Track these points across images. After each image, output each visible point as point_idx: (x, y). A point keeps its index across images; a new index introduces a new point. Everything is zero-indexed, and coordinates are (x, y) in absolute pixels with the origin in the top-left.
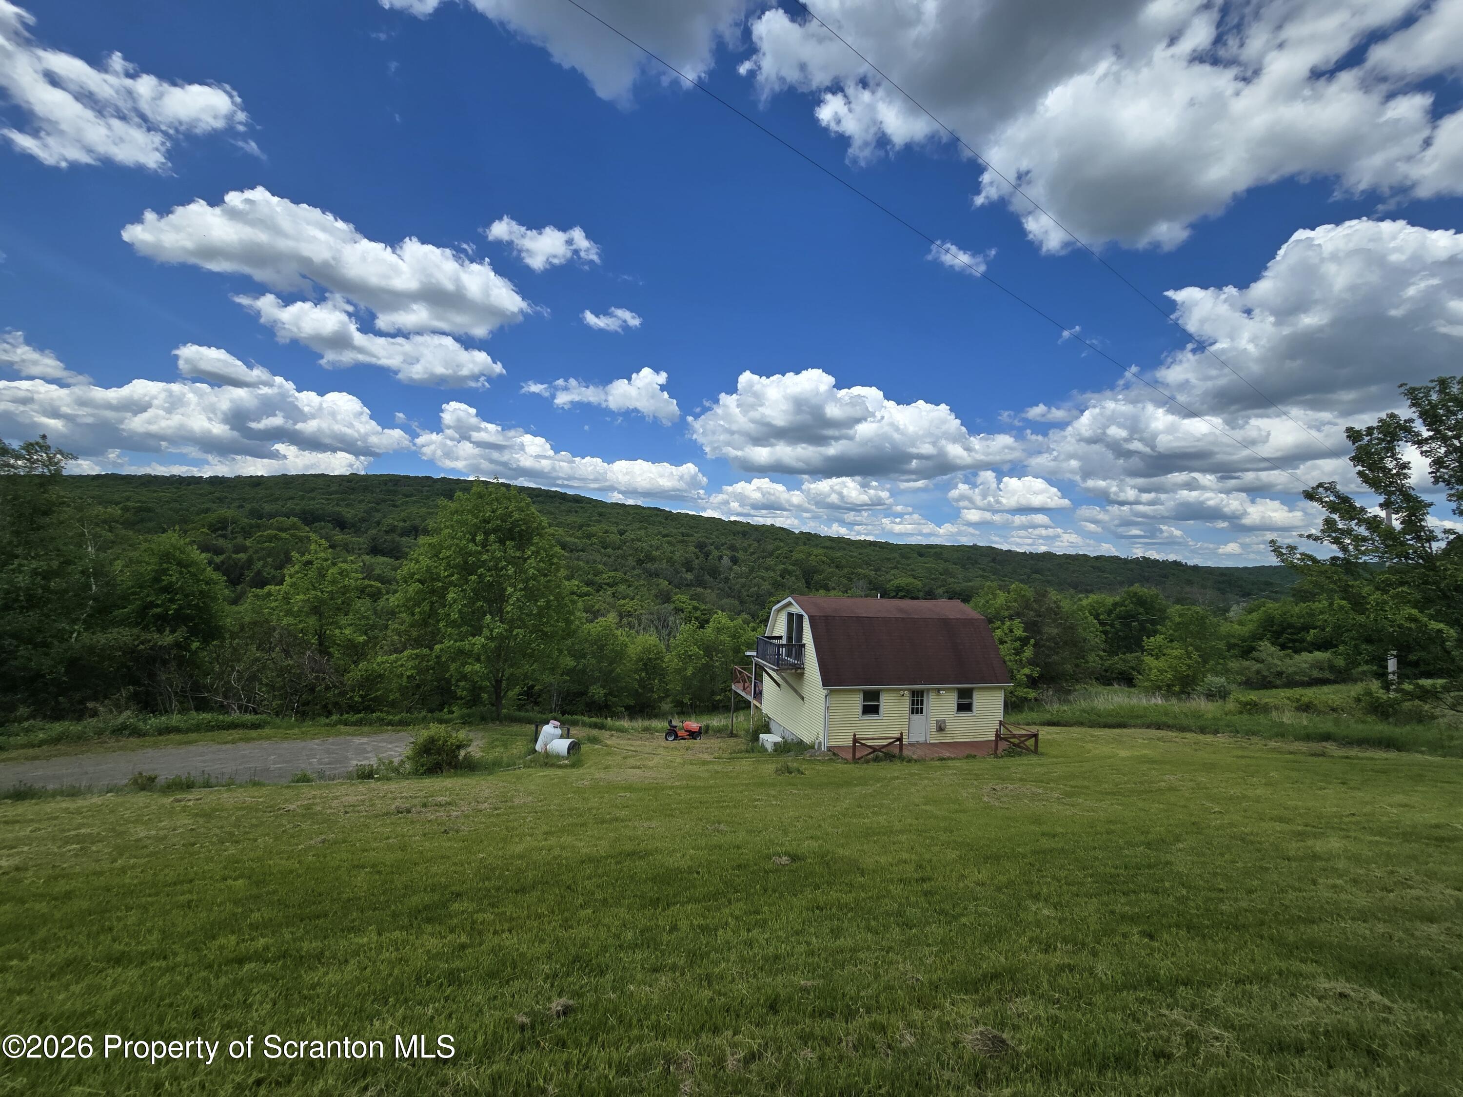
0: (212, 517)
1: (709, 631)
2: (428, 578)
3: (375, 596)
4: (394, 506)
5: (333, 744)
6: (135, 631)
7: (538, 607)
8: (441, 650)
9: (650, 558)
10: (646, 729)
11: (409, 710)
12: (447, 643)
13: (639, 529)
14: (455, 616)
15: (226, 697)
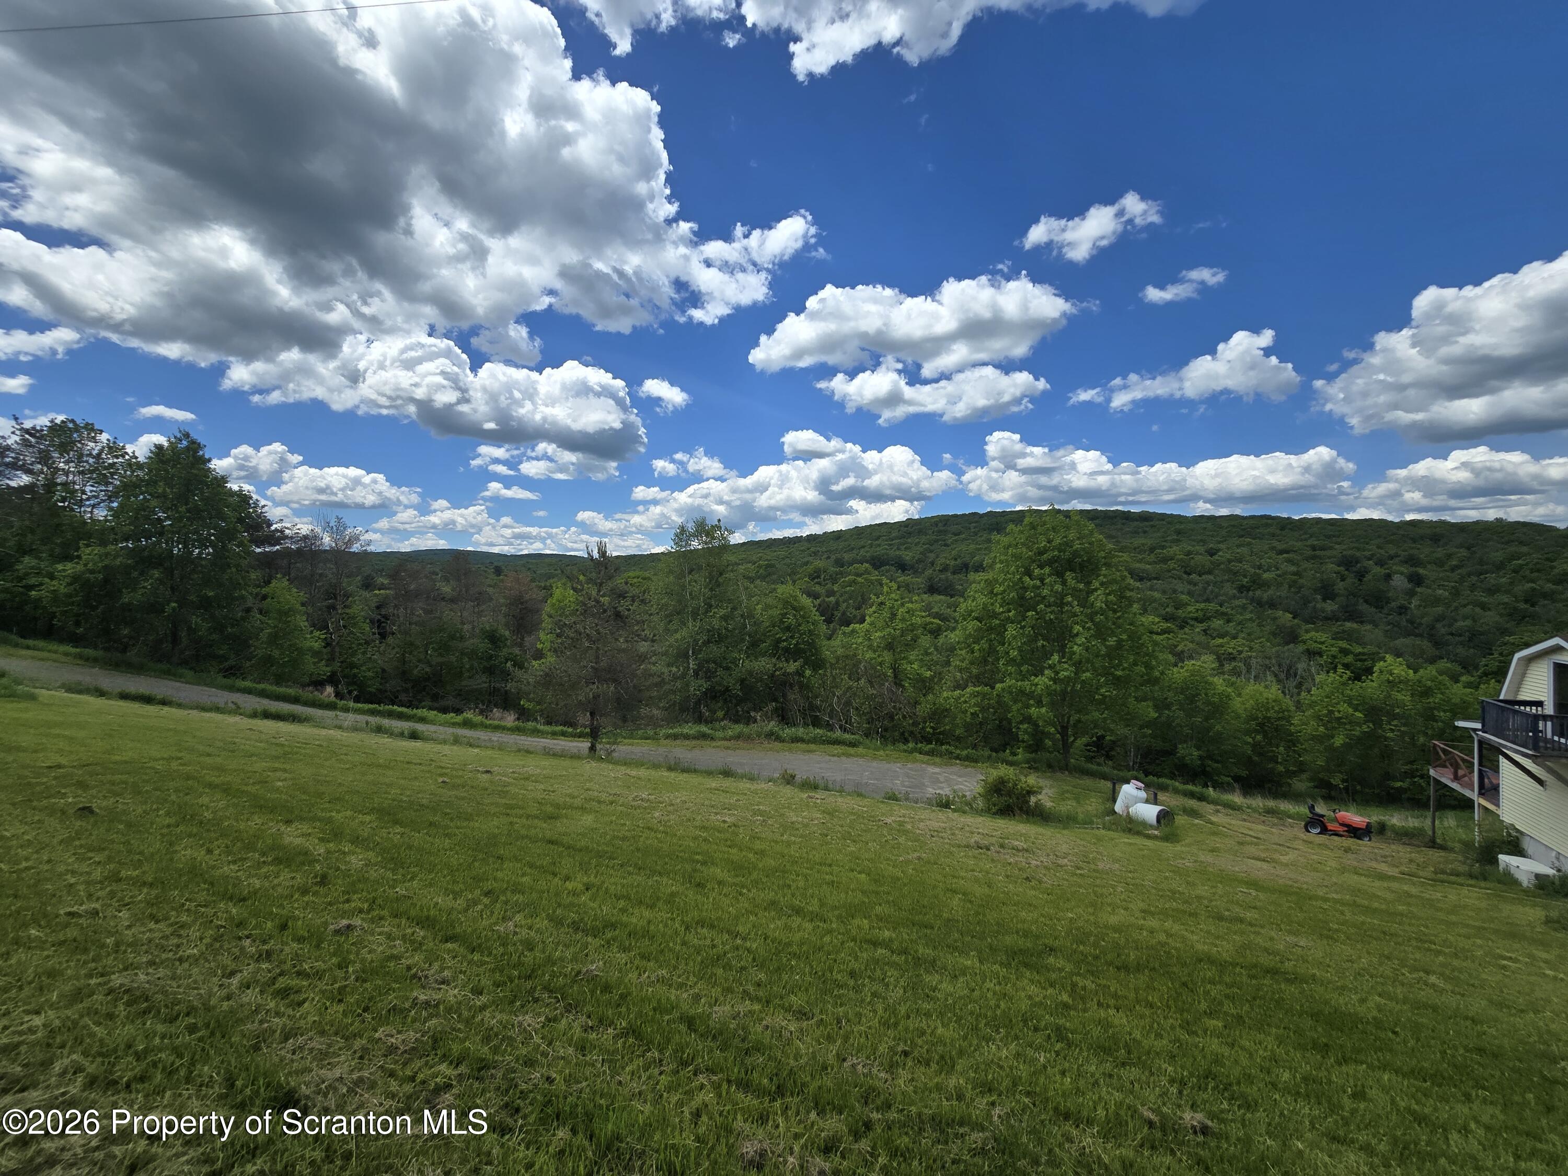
0: (810, 568)
1: (1372, 687)
2: (986, 615)
3: (936, 633)
4: (946, 545)
5: (911, 769)
6: (774, 660)
7: (1107, 647)
8: (1003, 689)
9: (1258, 583)
10: (1270, 812)
11: (974, 747)
12: (1009, 682)
13: (1238, 546)
14: (1014, 653)
15: (831, 717)
